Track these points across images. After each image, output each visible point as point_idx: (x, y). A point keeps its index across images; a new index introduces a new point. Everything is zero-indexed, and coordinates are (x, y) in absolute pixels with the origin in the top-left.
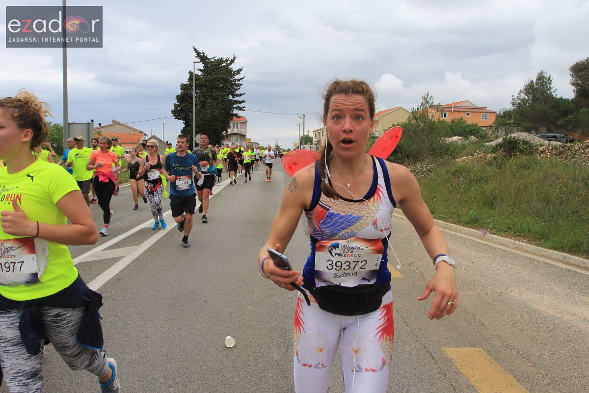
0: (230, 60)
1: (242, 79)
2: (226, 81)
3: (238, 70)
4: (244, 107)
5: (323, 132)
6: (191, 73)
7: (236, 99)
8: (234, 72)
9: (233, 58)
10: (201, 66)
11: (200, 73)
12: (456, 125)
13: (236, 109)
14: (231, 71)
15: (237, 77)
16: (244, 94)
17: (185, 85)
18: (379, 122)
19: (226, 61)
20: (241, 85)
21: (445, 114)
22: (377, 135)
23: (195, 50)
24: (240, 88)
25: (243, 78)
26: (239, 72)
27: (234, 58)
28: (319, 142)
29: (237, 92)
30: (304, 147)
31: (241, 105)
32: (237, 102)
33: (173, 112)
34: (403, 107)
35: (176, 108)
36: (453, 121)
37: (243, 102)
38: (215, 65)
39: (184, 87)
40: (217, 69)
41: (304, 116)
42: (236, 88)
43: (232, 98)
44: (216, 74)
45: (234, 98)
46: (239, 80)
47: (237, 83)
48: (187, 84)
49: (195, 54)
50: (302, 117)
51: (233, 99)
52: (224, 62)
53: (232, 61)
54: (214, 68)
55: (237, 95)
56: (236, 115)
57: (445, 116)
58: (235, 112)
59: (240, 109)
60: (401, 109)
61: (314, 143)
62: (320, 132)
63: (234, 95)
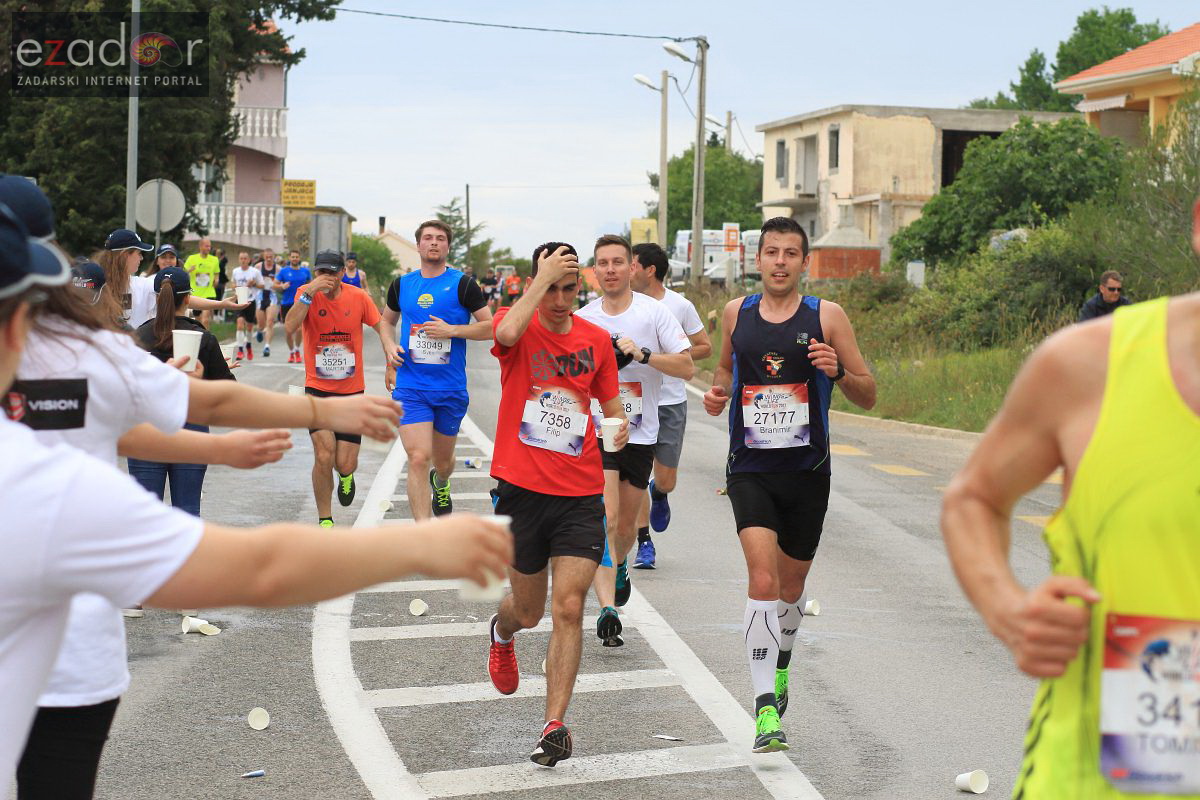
5: (835, 135)
28: (807, 206)
30: (696, 250)
41: (702, 46)
61: (769, 214)
62: (813, 136)
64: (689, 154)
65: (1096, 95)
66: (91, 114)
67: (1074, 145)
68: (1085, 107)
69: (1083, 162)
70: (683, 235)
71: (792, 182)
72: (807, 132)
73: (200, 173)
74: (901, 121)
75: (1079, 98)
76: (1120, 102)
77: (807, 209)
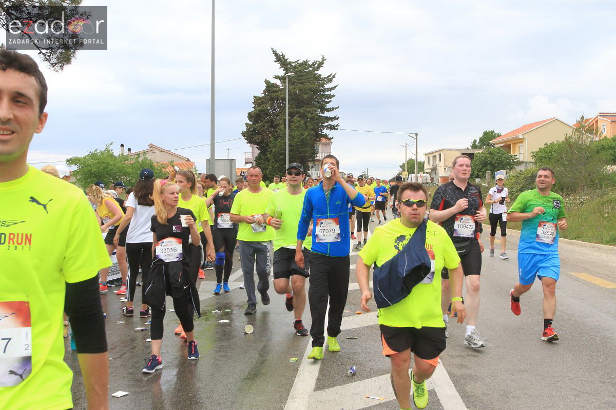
0: (318, 63)
1: (333, 88)
2: (316, 92)
3: (329, 76)
4: (337, 126)
5: (440, 155)
6: (267, 82)
7: (326, 114)
8: (323, 80)
9: (321, 60)
10: (281, 73)
11: (278, 82)
13: (327, 129)
14: (318, 78)
15: (327, 86)
16: (337, 108)
17: (260, 98)
18: (524, 141)
19: (313, 64)
20: (333, 96)
22: (521, 160)
23: (275, 52)
24: (330, 101)
25: (335, 87)
26: (330, 79)
27: (323, 59)
29: (328, 106)
31: (333, 123)
32: (328, 119)
33: (244, 134)
34: (559, 118)
35: (248, 130)
37: (335, 118)
38: (299, 71)
39: (259, 101)
40: (302, 76)
41: (417, 134)
42: (326, 100)
43: (321, 115)
44: (302, 83)
45: (323, 113)
46: (330, 89)
47: (327, 93)
48: (263, 98)
49: (274, 58)
50: (414, 136)
51: (323, 115)
52: (310, 66)
53: (321, 64)
54: (299, 76)
55: (329, 110)
56: (326, 136)
58: (325, 131)
59: (333, 128)
60: (556, 121)
61: (427, 171)
62: (435, 155)
63: (323, 110)
64: (411, 160)
65: (497, 144)
66: (282, 150)
67: (498, 153)
68: (496, 146)
69: (501, 156)
70: (410, 175)
71: (431, 165)
72: (434, 154)
73: (310, 164)
74: (454, 152)
75: (494, 144)
76: (502, 145)
77: (434, 169)
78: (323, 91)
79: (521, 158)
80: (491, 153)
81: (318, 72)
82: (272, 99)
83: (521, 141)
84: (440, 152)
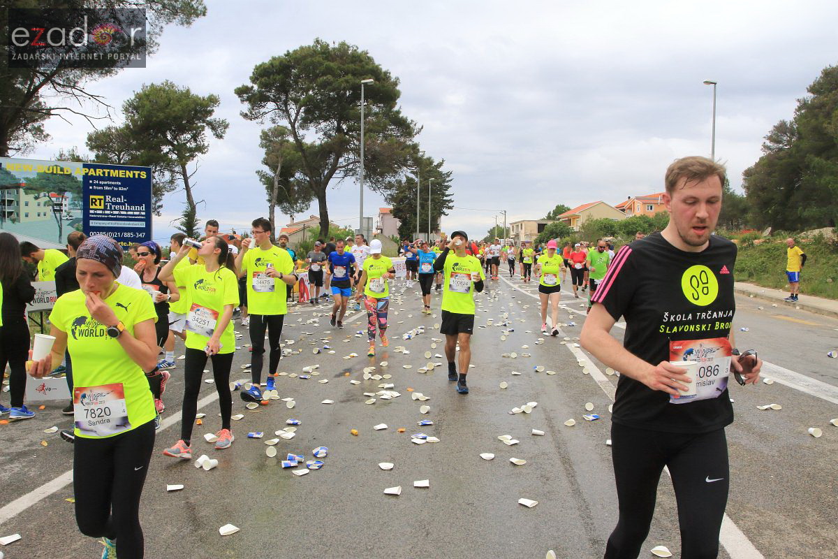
1: (450, 181)
2: (440, 184)
3: (448, 172)
5: (522, 225)
7: (445, 198)
8: (444, 175)
9: (441, 162)
12: (660, 219)
13: (446, 208)
14: (440, 174)
15: (447, 179)
16: (452, 195)
18: (580, 217)
19: (437, 164)
20: (450, 186)
21: (651, 207)
22: (577, 231)
24: (448, 190)
25: (452, 180)
26: (448, 175)
27: (443, 161)
29: (447, 193)
31: (450, 205)
32: (447, 201)
35: (395, 210)
36: (657, 215)
37: (450, 201)
41: (505, 212)
42: (446, 189)
43: (442, 199)
47: (446, 184)
50: (503, 212)
53: (440, 165)
55: (447, 196)
56: (445, 214)
57: (651, 209)
58: (445, 210)
59: (450, 208)
60: (602, 204)
62: (519, 225)
63: (444, 195)
65: (564, 218)
68: (561, 220)
72: (517, 224)
75: (560, 218)
76: (567, 219)
77: (517, 236)
78: (444, 181)
79: (576, 229)
80: (556, 226)
81: (440, 170)
82: (410, 189)
83: (578, 217)
84: (521, 223)
